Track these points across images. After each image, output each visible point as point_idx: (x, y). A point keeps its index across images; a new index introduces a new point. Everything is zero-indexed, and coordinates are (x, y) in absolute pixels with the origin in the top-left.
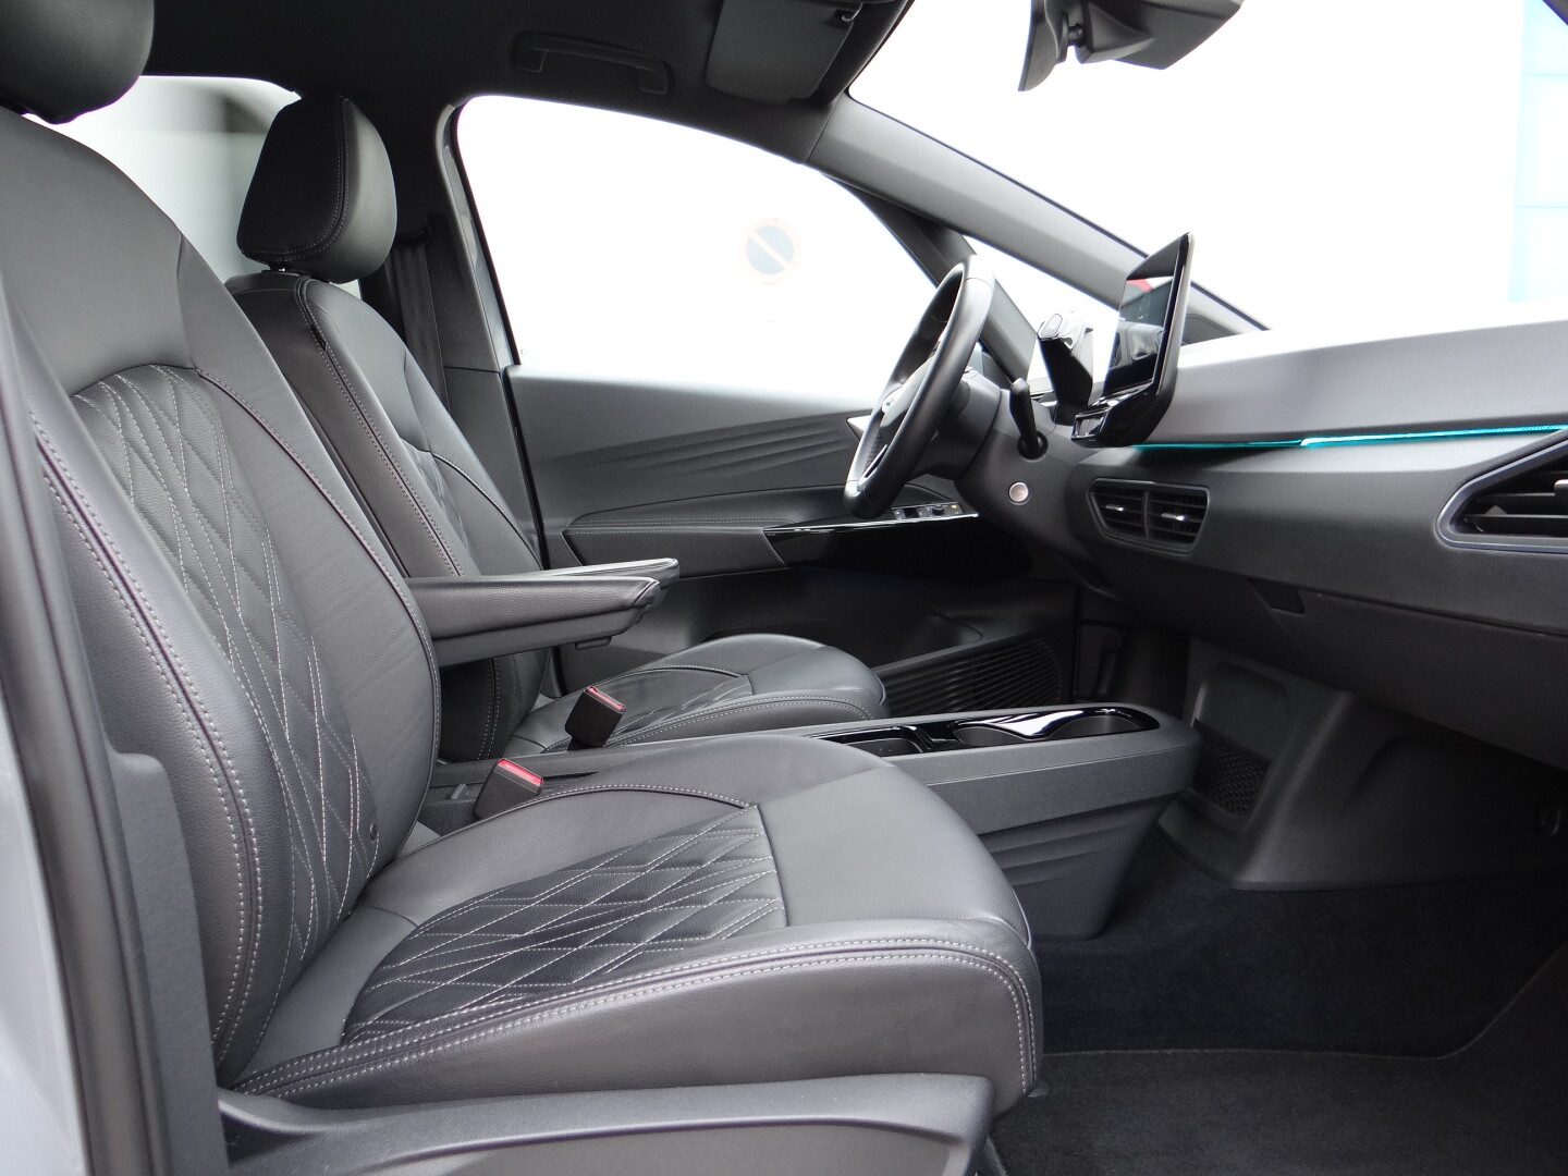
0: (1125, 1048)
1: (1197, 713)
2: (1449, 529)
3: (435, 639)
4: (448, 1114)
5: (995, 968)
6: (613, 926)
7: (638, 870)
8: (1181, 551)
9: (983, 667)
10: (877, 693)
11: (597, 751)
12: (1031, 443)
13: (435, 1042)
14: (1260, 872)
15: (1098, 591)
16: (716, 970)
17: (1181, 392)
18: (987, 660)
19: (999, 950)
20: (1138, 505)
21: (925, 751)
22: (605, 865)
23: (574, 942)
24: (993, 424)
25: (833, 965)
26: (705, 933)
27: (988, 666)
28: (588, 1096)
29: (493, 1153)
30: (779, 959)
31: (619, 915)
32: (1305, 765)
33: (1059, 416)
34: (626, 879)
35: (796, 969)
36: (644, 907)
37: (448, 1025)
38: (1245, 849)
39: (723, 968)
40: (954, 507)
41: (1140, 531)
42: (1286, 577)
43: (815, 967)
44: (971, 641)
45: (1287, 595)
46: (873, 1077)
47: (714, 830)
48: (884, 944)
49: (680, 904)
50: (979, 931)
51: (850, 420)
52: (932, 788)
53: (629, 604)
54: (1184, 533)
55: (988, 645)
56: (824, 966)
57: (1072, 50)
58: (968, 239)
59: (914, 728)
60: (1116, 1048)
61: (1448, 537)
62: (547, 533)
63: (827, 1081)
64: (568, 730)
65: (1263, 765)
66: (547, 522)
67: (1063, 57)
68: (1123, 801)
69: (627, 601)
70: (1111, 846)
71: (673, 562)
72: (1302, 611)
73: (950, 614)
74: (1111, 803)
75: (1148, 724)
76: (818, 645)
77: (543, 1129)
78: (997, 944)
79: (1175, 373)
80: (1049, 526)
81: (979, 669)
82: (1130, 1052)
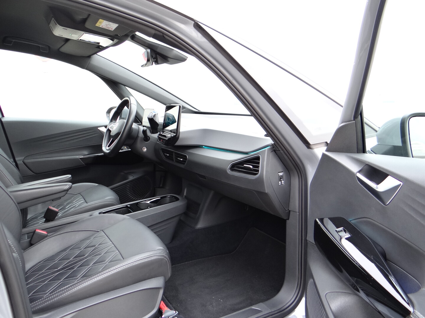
0: (178, 264)
1: (185, 194)
2: (229, 170)
3: (18, 203)
4: (67, 307)
5: (164, 257)
6: (80, 263)
7: (79, 250)
8: (182, 166)
9: (134, 184)
10: (117, 198)
11: (53, 222)
12: (146, 138)
13: (61, 294)
14: (200, 225)
15: (161, 167)
16: (117, 268)
17: (181, 136)
18: (135, 182)
19: (164, 254)
20: (173, 155)
21: (133, 212)
22: (70, 250)
23: (72, 268)
24: (138, 135)
25: (138, 263)
26: (105, 261)
27: (135, 183)
28: (94, 297)
29: (79, 311)
30: (128, 264)
31: (81, 260)
32: (207, 205)
33: (153, 133)
34: (77, 252)
35: (132, 265)
36: (86, 258)
37: (63, 290)
38: (197, 221)
39: (118, 268)
40: (125, 147)
41: (173, 160)
42: (203, 174)
43: (135, 264)
44: (131, 178)
45: (204, 177)
46: (146, 281)
47: (94, 238)
48: (146, 257)
49: (95, 256)
50: (160, 251)
51: (98, 128)
52: (136, 219)
53: (66, 190)
54: (183, 163)
55: (135, 178)
56: (136, 263)
57: (154, 63)
58: (127, 87)
59: (129, 206)
60: (176, 264)
61: (229, 172)
62: (18, 162)
63: (138, 283)
64: (44, 217)
65: (199, 205)
66: (17, 159)
67: (152, 64)
68: (174, 216)
69: (65, 189)
70: (172, 225)
71: (70, 176)
72: (206, 179)
73: (126, 172)
74: (171, 217)
75: (177, 199)
76: (97, 184)
77: (88, 305)
78: (164, 253)
79: (179, 132)
80: (151, 156)
81: (133, 184)
82: (179, 264)
